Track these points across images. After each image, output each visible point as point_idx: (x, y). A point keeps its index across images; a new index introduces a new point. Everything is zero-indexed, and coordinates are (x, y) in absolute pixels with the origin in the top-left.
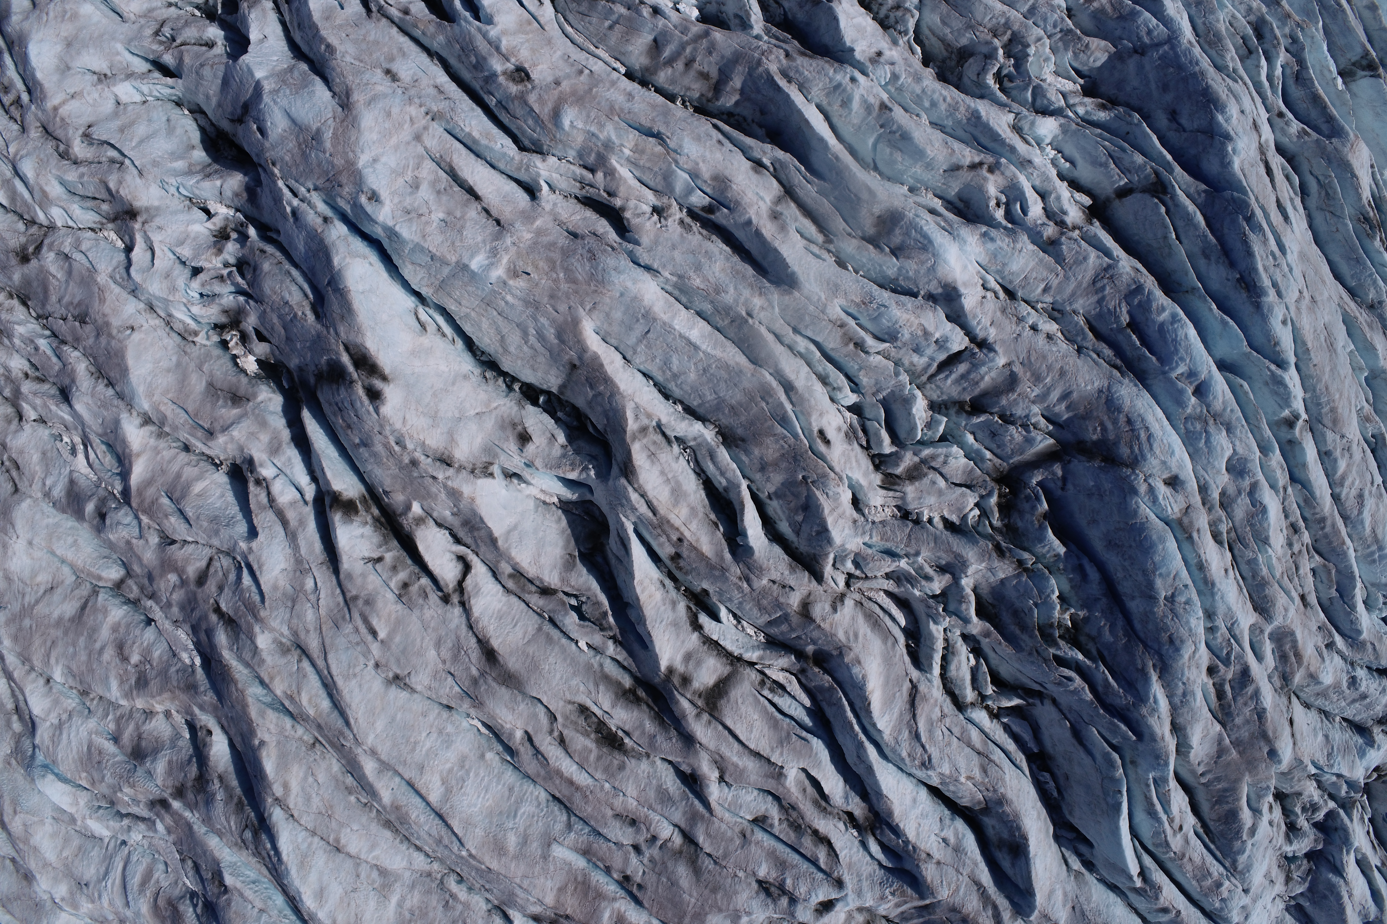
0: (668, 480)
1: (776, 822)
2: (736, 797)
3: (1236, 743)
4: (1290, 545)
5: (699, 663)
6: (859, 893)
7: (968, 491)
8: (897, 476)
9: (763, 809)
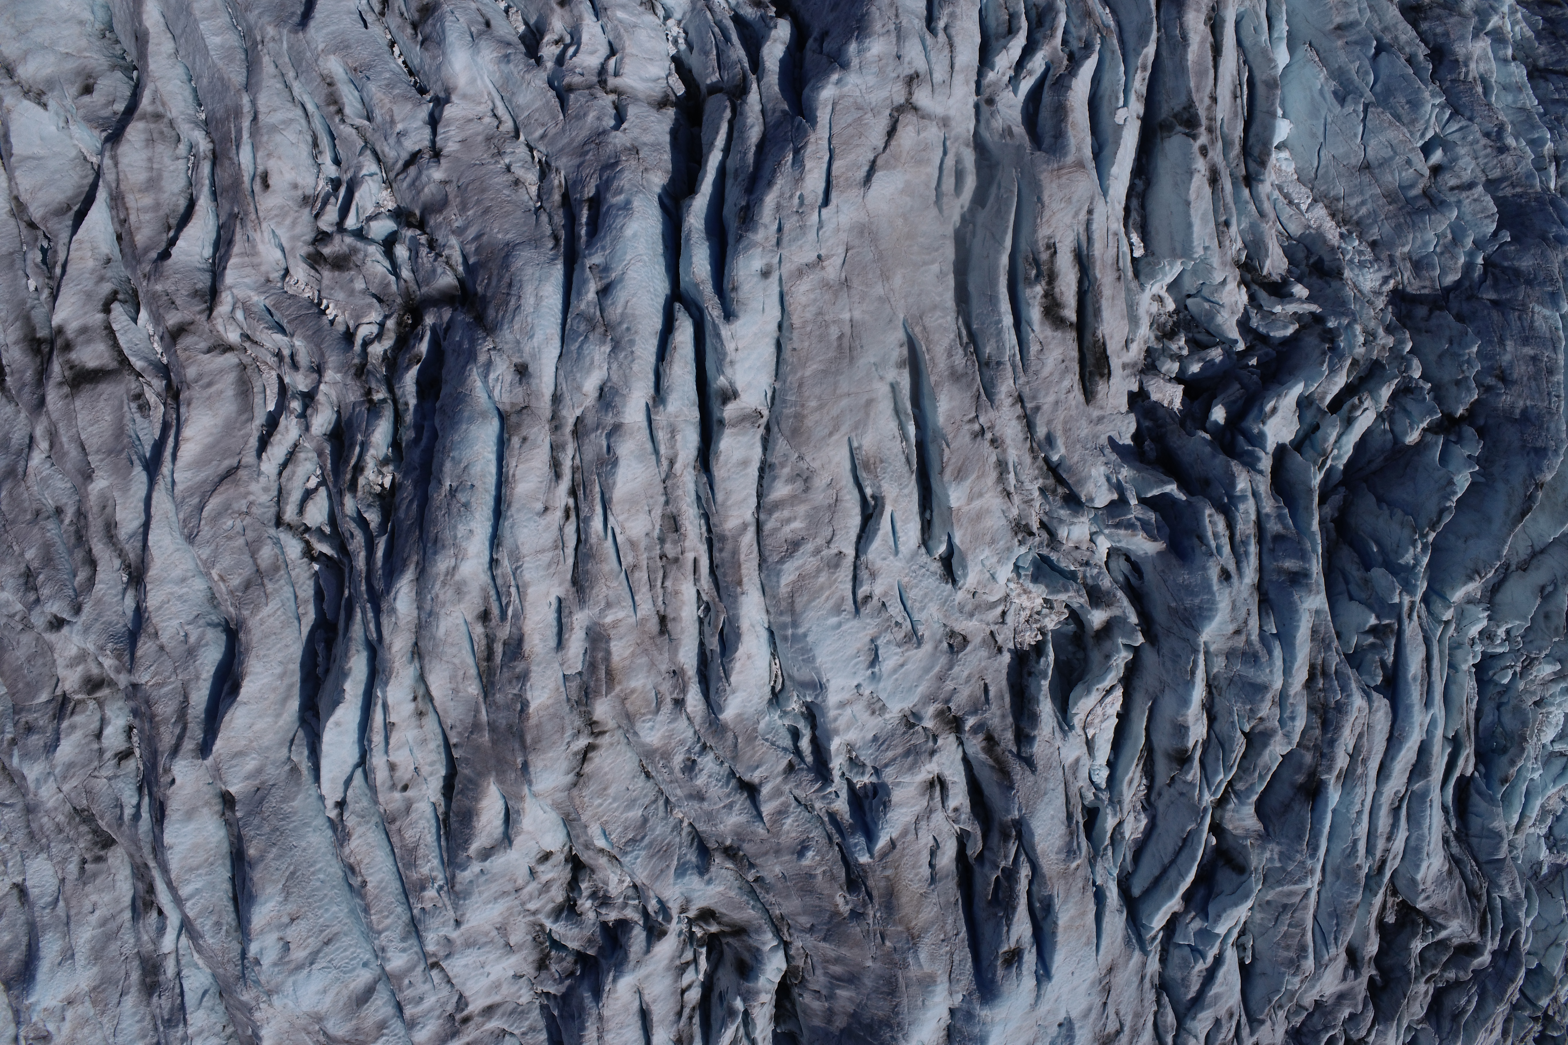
0: (152, 169)
1: (67, 521)
2: (50, 476)
3: (492, 727)
4: (662, 540)
5: (89, 341)
6: (86, 630)
7: (377, 304)
8: (325, 259)
9: (64, 501)
